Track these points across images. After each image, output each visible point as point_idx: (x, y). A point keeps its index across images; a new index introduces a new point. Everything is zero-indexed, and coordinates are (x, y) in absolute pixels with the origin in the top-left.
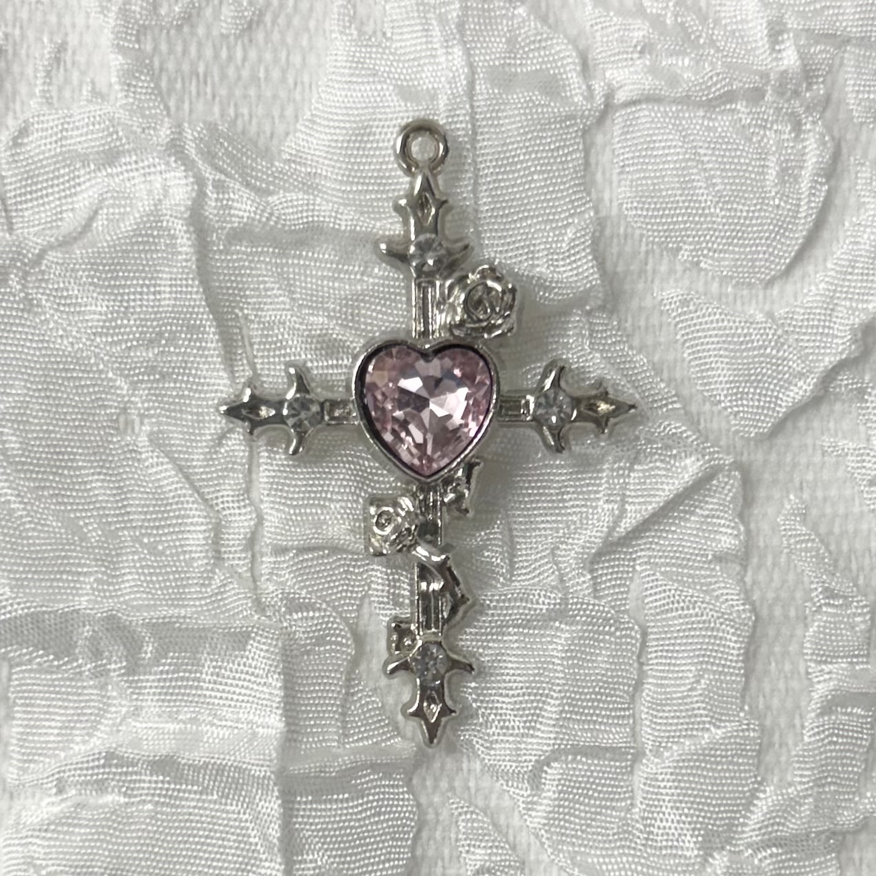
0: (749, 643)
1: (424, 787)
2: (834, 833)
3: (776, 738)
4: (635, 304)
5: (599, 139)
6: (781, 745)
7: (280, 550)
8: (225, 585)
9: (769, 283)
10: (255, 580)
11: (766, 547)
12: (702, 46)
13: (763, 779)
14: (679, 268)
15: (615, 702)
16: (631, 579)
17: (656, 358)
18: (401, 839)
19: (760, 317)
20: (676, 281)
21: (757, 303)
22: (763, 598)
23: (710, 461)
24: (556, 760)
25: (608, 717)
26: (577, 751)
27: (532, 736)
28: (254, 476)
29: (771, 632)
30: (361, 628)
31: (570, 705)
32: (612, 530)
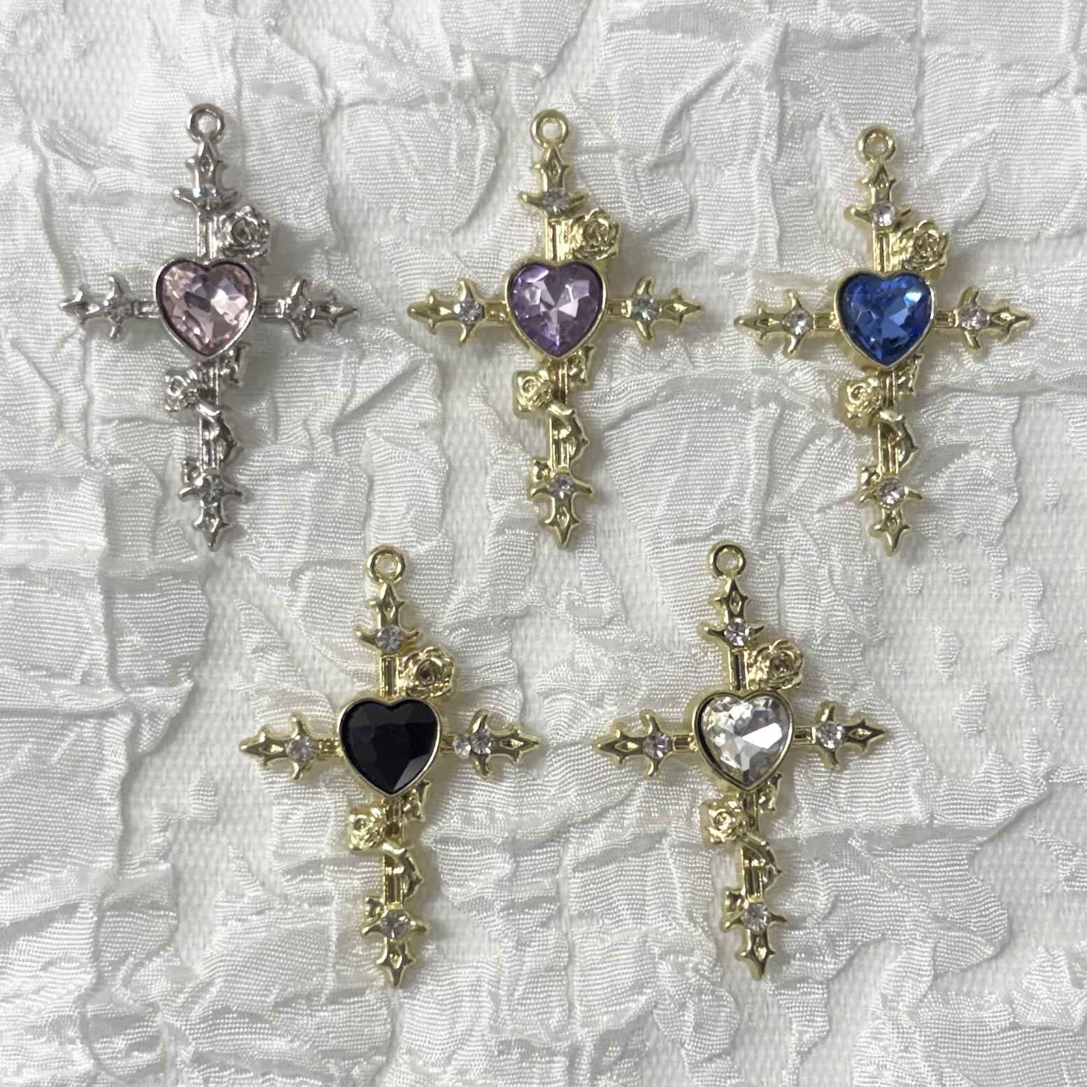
0: (446, 486)
1: (214, 590)
2: (507, 618)
3: (465, 552)
4: (361, 246)
5: (332, 130)
6: (468, 557)
7: (106, 421)
8: (64, 445)
9: (455, 232)
10: (87, 442)
11: (458, 418)
12: (405, 64)
13: (456, 581)
14: (392, 221)
15: (350, 529)
16: (363, 442)
17: (378, 284)
18: (197, 627)
19: (448, 255)
20: (390, 230)
21: (448, 246)
22: (455, 453)
23: (414, 356)
24: (308, 569)
25: (345, 539)
26: (322, 563)
27: (290, 553)
28: (88, 369)
29: (462, 478)
30: (167, 478)
31: (317, 530)
32: (345, 406)
